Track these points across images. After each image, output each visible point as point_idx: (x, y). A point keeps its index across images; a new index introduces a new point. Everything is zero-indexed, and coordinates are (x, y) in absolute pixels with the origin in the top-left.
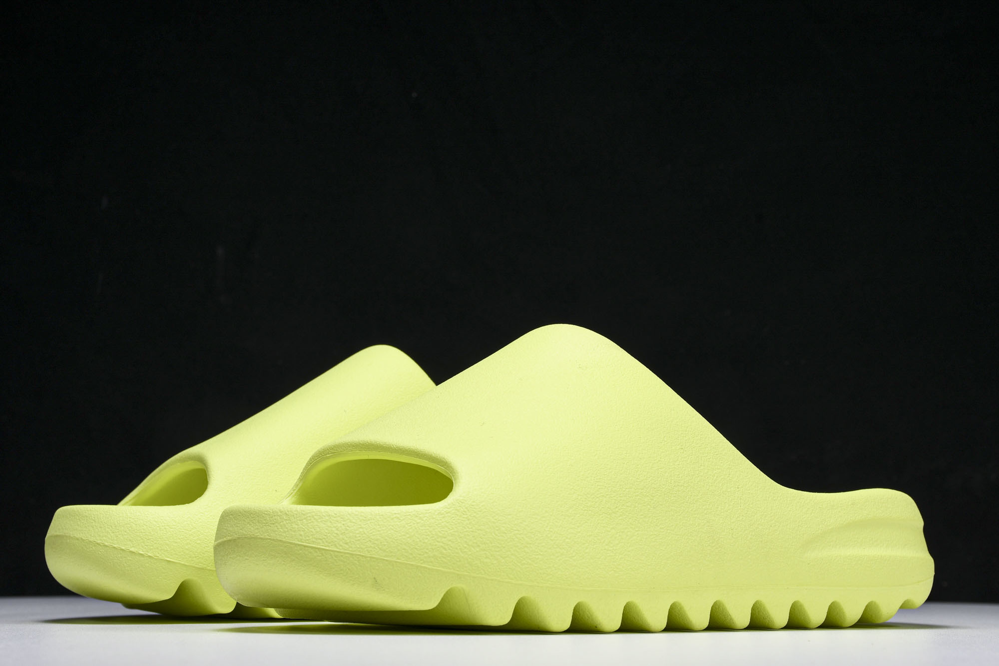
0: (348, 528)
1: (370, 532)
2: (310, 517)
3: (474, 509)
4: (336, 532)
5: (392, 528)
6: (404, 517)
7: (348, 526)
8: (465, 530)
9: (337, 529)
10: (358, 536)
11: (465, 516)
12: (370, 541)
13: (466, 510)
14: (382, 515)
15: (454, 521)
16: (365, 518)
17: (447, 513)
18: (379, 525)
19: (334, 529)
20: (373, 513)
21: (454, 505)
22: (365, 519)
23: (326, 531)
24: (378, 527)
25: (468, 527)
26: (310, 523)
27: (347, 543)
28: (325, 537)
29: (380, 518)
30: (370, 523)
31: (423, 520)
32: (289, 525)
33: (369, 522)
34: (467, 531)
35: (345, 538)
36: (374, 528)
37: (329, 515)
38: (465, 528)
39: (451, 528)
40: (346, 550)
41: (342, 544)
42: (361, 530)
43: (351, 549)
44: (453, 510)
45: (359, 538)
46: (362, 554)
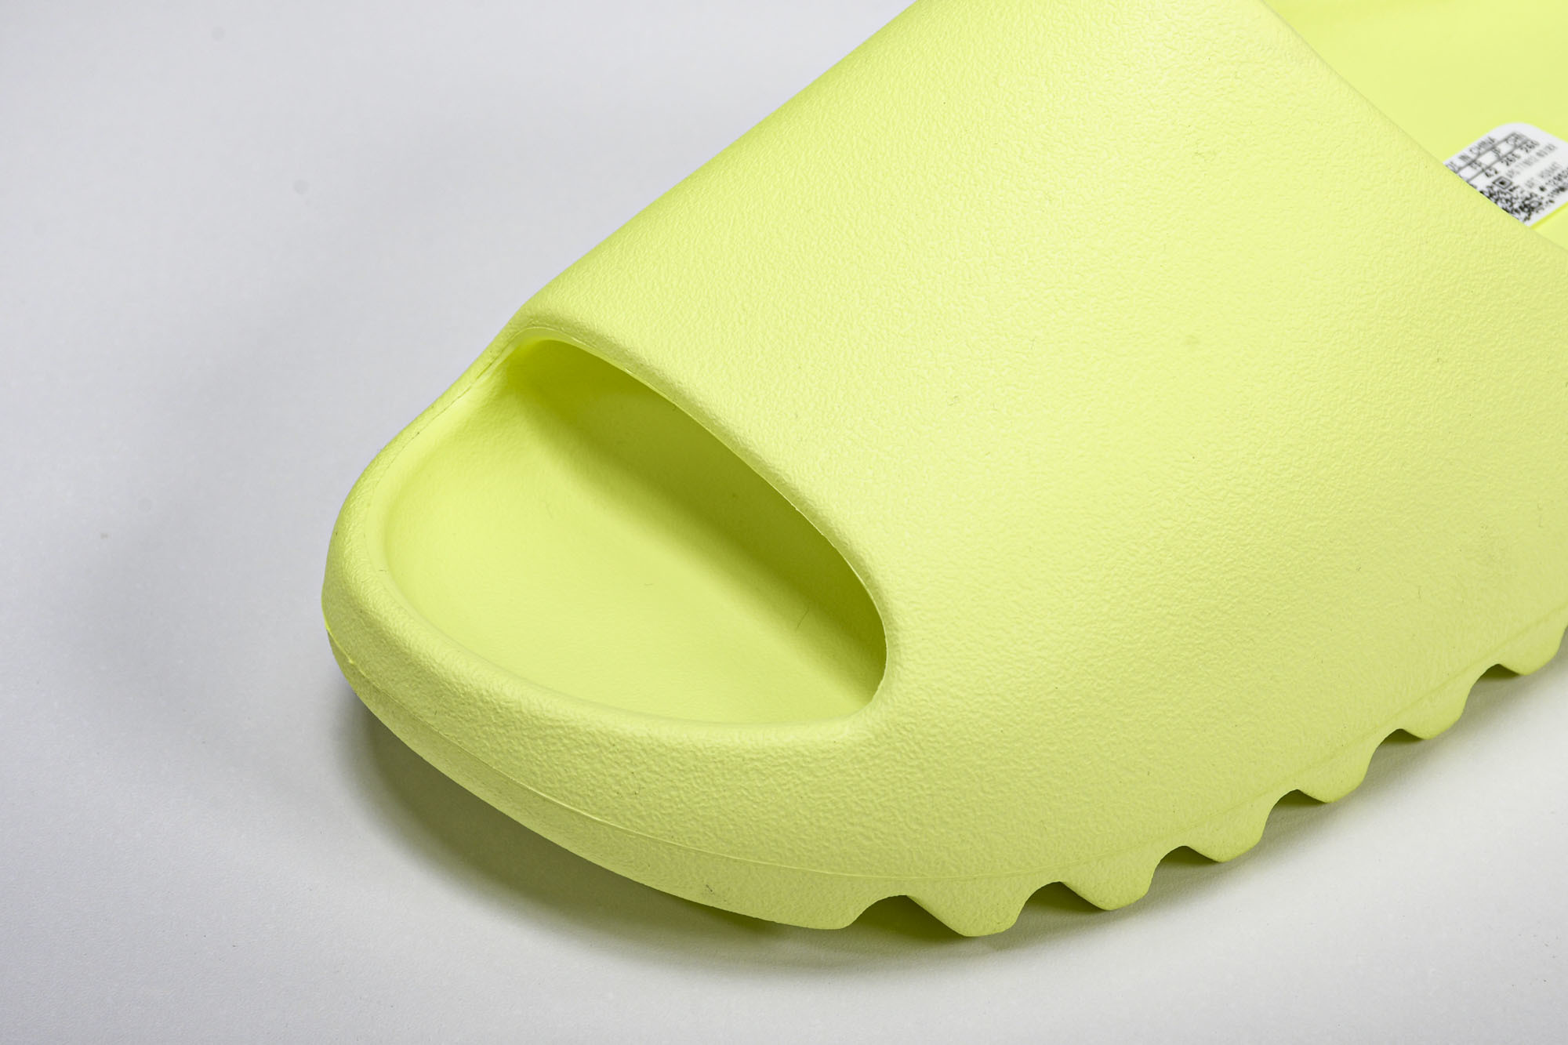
0: (643, 785)
1: (696, 800)
2: (553, 737)
3: (936, 745)
4: (617, 788)
5: (745, 793)
6: (773, 769)
7: (643, 780)
8: (915, 794)
9: (618, 783)
10: (666, 804)
11: (916, 763)
12: (694, 819)
13: (916, 748)
14: (721, 762)
15: (888, 777)
16: (683, 765)
17: (873, 758)
18: (714, 785)
19: (610, 780)
20: (699, 754)
21: (888, 738)
22: (681, 768)
23: (593, 781)
24: (713, 789)
25: (921, 787)
26: (554, 751)
27: (641, 817)
28: (591, 794)
29: (717, 768)
30: (695, 778)
31: (817, 777)
32: (505, 740)
33: (690, 776)
34: (919, 797)
35: (638, 806)
36: (704, 792)
37: (598, 746)
38: (916, 791)
39: (882, 793)
40: (640, 830)
41: (630, 817)
42: (674, 793)
43: (651, 831)
44: (887, 750)
45: (670, 811)
46: (677, 844)
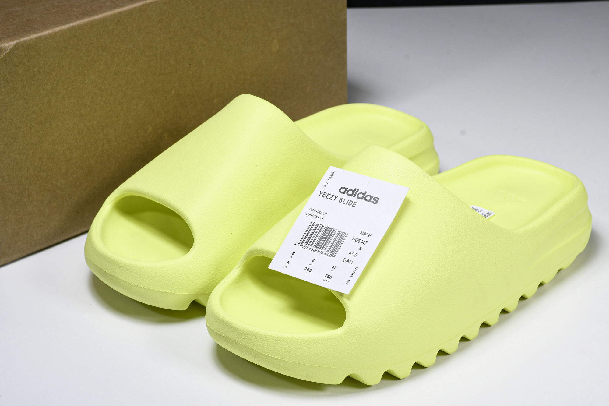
0: (291, 349)
1: (304, 351)
2: (268, 339)
3: (360, 334)
4: (284, 350)
5: (316, 349)
7: (291, 348)
9: (285, 349)
10: (297, 353)
11: (355, 338)
12: (304, 356)
13: (355, 335)
14: (309, 341)
16: (300, 343)
17: (345, 338)
18: (308, 347)
19: (283, 349)
20: (304, 340)
21: (349, 332)
22: (300, 344)
23: (279, 349)
24: (308, 348)
26: (269, 343)
27: (291, 357)
28: (279, 353)
29: (308, 343)
31: (332, 343)
32: (257, 342)
33: (302, 345)
34: (356, 347)
35: (290, 354)
36: (306, 349)
37: (280, 340)
38: (356, 345)
39: (348, 346)
40: (291, 361)
41: (288, 357)
42: (298, 350)
43: (293, 360)
44: (348, 336)
45: (298, 355)
46: (300, 363)
